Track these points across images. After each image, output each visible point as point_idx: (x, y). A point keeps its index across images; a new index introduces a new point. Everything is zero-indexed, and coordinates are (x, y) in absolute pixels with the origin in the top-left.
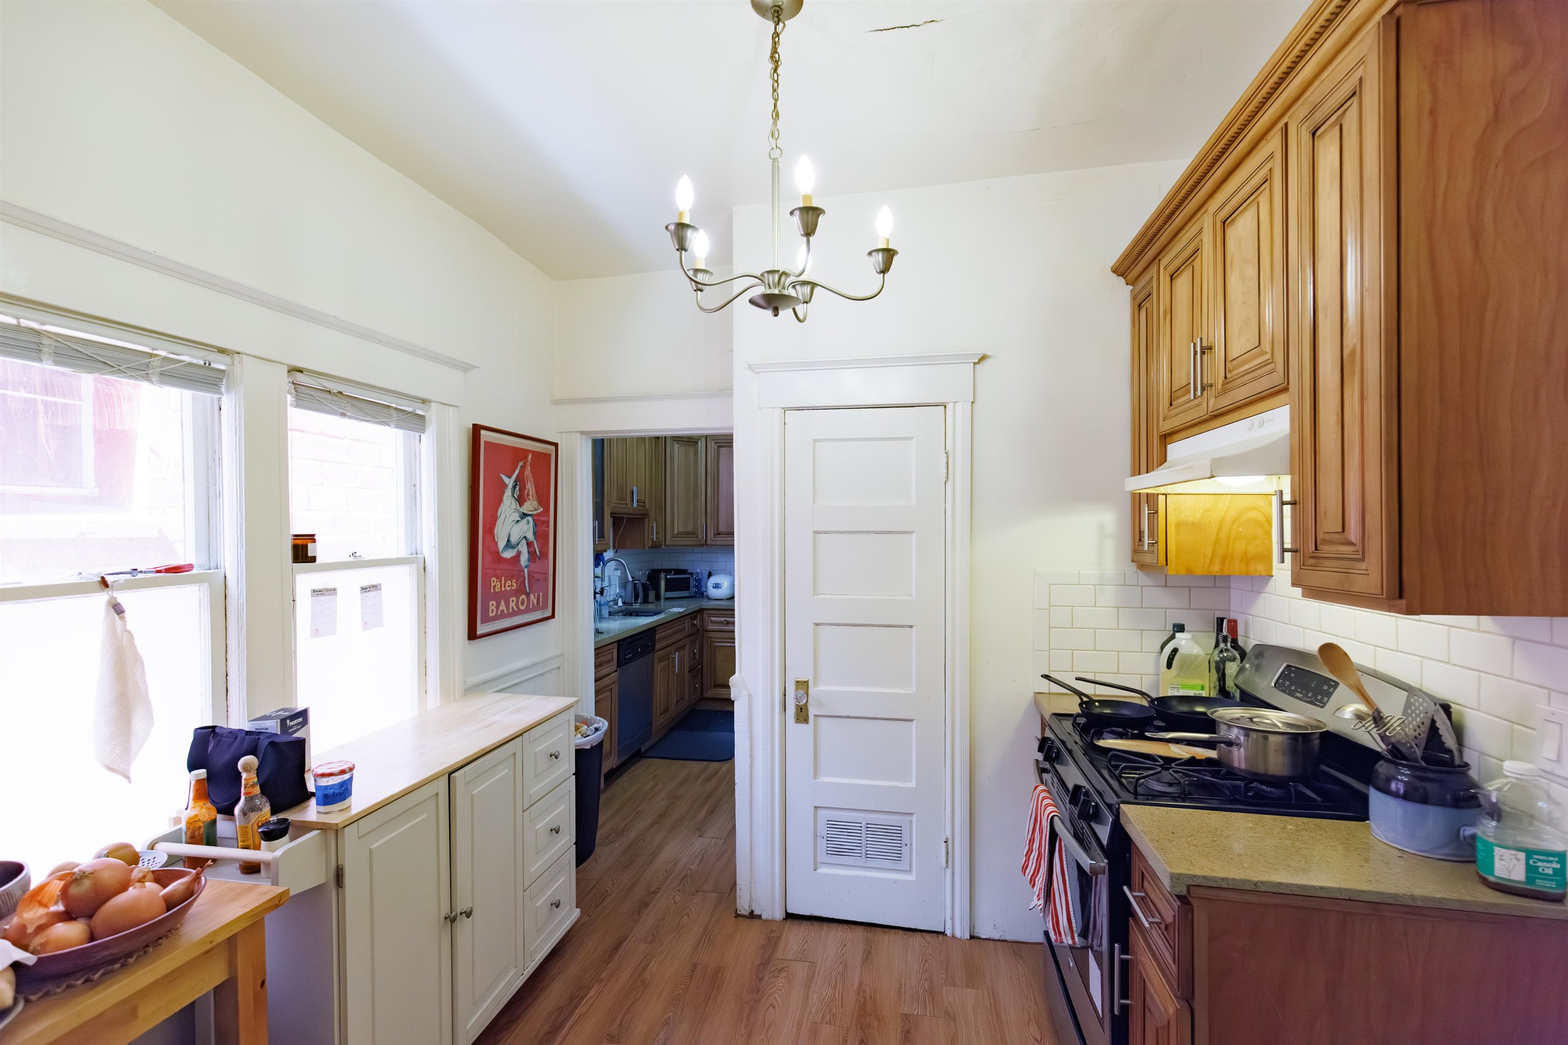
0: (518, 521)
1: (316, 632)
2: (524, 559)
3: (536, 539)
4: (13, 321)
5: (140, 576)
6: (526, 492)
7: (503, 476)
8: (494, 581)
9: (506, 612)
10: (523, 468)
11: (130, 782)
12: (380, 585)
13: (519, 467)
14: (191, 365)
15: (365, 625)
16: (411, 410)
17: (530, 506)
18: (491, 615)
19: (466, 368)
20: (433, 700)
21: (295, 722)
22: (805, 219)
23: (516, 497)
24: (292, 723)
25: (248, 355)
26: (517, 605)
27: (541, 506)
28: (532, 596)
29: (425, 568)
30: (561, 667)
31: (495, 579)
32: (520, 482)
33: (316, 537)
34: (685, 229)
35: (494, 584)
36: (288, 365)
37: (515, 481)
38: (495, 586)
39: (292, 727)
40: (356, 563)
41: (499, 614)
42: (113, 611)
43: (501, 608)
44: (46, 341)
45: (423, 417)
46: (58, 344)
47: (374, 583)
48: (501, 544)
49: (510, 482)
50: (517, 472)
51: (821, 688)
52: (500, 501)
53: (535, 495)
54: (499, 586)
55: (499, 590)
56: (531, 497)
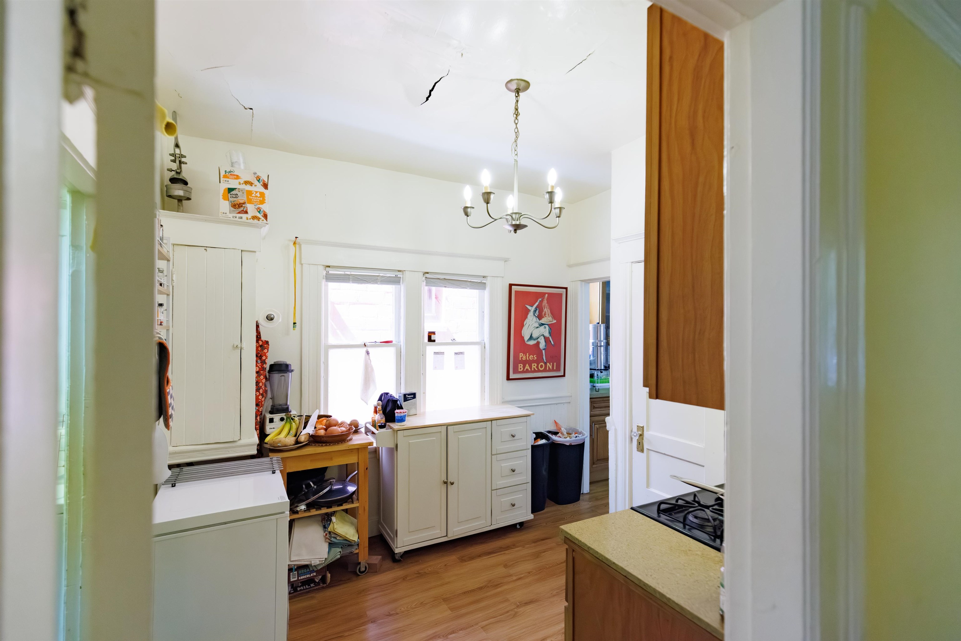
0: (538, 327)
1: (435, 368)
2: (542, 345)
3: (550, 335)
4: (344, 273)
5: (377, 343)
6: (544, 313)
7: (527, 306)
8: (521, 355)
9: (529, 370)
10: (541, 302)
11: (367, 404)
12: (464, 352)
13: (538, 301)
14: (389, 277)
15: (456, 368)
16: (480, 281)
17: (548, 319)
18: (519, 370)
19: (506, 260)
20: (487, 403)
21: (410, 396)
22: (484, 197)
23: (537, 316)
24: (408, 397)
25: (407, 271)
26: (537, 367)
27: (555, 320)
28: (548, 364)
29: (485, 347)
30: (571, 403)
31: (522, 354)
32: (540, 308)
33: (436, 333)
34: (467, 208)
35: (522, 356)
36: (422, 272)
37: (536, 308)
38: (522, 358)
39: (409, 398)
40: (454, 342)
41: (525, 370)
42: (366, 353)
43: (526, 368)
44: (351, 277)
45: (485, 283)
46: (353, 277)
47: (461, 351)
48: (526, 338)
49: (532, 309)
50: (537, 304)
51: (651, 433)
52: (526, 317)
53: (550, 314)
54: (525, 357)
55: (525, 359)
56: (547, 315)
